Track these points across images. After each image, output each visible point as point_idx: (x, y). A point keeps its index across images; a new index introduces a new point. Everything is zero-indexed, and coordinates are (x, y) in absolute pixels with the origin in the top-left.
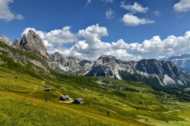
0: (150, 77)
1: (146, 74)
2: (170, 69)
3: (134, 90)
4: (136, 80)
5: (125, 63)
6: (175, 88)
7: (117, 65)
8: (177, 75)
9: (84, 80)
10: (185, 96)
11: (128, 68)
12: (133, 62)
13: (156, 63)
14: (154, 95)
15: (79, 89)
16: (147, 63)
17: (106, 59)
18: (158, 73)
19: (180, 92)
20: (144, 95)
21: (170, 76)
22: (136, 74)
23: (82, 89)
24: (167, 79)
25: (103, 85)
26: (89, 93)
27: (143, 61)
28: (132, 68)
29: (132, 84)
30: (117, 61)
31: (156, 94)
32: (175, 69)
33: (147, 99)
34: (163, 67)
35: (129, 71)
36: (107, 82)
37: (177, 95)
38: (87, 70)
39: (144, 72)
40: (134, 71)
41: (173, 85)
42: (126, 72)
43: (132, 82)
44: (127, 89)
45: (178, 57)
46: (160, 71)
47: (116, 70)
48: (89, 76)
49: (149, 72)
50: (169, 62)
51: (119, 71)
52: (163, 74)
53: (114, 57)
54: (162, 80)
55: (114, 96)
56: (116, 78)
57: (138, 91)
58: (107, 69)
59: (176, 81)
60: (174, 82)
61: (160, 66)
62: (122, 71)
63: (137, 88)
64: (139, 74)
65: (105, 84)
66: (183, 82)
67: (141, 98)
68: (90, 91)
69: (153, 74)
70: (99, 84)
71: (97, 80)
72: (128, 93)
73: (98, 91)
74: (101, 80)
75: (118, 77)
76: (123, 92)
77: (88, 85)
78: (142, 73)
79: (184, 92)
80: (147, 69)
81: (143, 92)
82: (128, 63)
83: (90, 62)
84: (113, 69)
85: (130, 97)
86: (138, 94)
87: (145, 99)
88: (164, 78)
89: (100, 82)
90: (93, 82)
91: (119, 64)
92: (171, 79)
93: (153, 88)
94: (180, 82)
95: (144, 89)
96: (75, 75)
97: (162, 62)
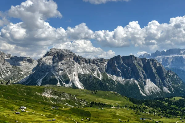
0: (127, 83)
1: (120, 79)
2: (154, 70)
3: (104, 105)
4: (106, 88)
5: (89, 61)
6: (160, 99)
7: (77, 66)
8: (163, 79)
9: (20, 92)
10: (172, 108)
11: (93, 70)
12: (102, 60)
13: (135, 62)
14: (132, 111)
15: (12, 109)
16: (122, 61)
17: (59, 56)
18: (137, 77)
19: (166, 104)
20: (119, 112)
21: (153, 81)
22: (106, 80)
23: (17, 107)
24: (150, 86)
25: (54, 100)
26: (29, 114)
27: (117, 58)
28: (100, 69)
29: (100, 96)
30: (77, 59)
31: (134, 109)
32: (160, 70)
33: (123, 118)
34: (145, 68)
35: (95, 74)
36: (61, 94)
37: (163, 108)
38: (25, 74)
39: (118, 75)
40: (104, 75)
41: (158, 94)
42: (90, 76)
43: (100, 92)
44: (93, 104)
45: (163, 53)
46: (140, 73)
47: (75, 73)
48: (29, 84)
49: (125, 76)
50: (153, 61)
51: (80, 76)
52: (145, 78)
53: (71, 52)
54: (143, 88)
55: (72, 116)
56: (74, 87)
57: (110, 106)
58: (60, 72)
59: (161, 88)
60: (158, 89)
61: (140, 66)
62: (85, 75)
63: (108, 102)
64: (111, 80)
65: (56, 97)
66: (170, 89)
67: (114, 116)
68: (30, 111)
69: (130, 78)
70: (46, 98)
71: (43, 90)
72: (95, 109)
74: (50, 92)
75: (79, 84)
76: (86, 109)
77: (27, 100)
78: (115, 77)
79: (170, 103)
80: (123, 71)
81: (117, 107)
82: (94, 62)
83: (30, 61)
84: (70, 72)
85: (97, 116)
86: (109, 110)
87: (120, 117)
88: (145, 84)
89: (47, 95)
90: (37, 96)
91: (79, 63)
92: (154, 85)
93: (131, 100)
94: (166, 89)
95: (118, 102)
96: (4, 84)
97: (143, 60)
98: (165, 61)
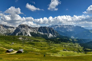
1: (42, 33)
2: (52, 31)
5: (33, 28)
6: (54, 39)
7: (29, 29)
8: (54, 33)
9: (11, 38)
10: (57, 41)
11: (34, 31)
12: (37, 28)
13: (46, 28)
14: (46, 42)
15: (9, 44)
16: (43, 28)
17: (23, 26)
18: (47, 33)
19: (55, 40)
20: (43, 43)
21: (51, 34)
22: (38, 33)
23: (10, 43)
24: (51, 35)
25: (23, 40)
26: (15, 45)
27: (41, 27)
28: (36, 30)
30: (29, 27)
31: (47, 42)
32: (53, 31)
34: (49, 30)
35: (35, 32)
36: (25, 38)
38: (12, 32)
39: (41, 32)
40: (37, 32)
41: (53, 37)
42: (33, 32)
43: (37, 37)
44: (35, 41)
45: (54, 26)
47: (28, 31)
48: (13, 35)
49: (44, 32)
50: (51, 28)
51: (30, 32)
52: (49, 33)
53: (27, 25)
54: (49, 36)
55: (29, 45)
56: (28, 36)
57: (40, 41)
58: (24, 31)
59: (54, 36)
60: (53, 36)
62: (32, 32)
63: (39, 40)
64: (40, 33)
65: (23, 39)
66: (56, 36)
67: (42, 44)
68: (15, 44)
69: (45, 33)
70: (20, 40)
71: (19, 37)
73: (20, 43)
74: (21, 37)
75: (30, 35)
76: (33, 42)
77: (14, 40)
78: (41, 33)
79: (56, 40)
80: (43, 31)
81: (42, 41)
83: (13, 28)
84: (27, 31)
85: (37, 44)
86: (40, 42)
87: (43, 44)
88: (49, 35)
89: (21, 39)
90: (17, 39)
91: (30, 29)
92: (52, 35)
93: (46, 39)
94: (55, 36)
95: (42, 40)
96: (5, 35)
97: (49, 28)
98: (54, 28)
